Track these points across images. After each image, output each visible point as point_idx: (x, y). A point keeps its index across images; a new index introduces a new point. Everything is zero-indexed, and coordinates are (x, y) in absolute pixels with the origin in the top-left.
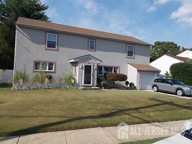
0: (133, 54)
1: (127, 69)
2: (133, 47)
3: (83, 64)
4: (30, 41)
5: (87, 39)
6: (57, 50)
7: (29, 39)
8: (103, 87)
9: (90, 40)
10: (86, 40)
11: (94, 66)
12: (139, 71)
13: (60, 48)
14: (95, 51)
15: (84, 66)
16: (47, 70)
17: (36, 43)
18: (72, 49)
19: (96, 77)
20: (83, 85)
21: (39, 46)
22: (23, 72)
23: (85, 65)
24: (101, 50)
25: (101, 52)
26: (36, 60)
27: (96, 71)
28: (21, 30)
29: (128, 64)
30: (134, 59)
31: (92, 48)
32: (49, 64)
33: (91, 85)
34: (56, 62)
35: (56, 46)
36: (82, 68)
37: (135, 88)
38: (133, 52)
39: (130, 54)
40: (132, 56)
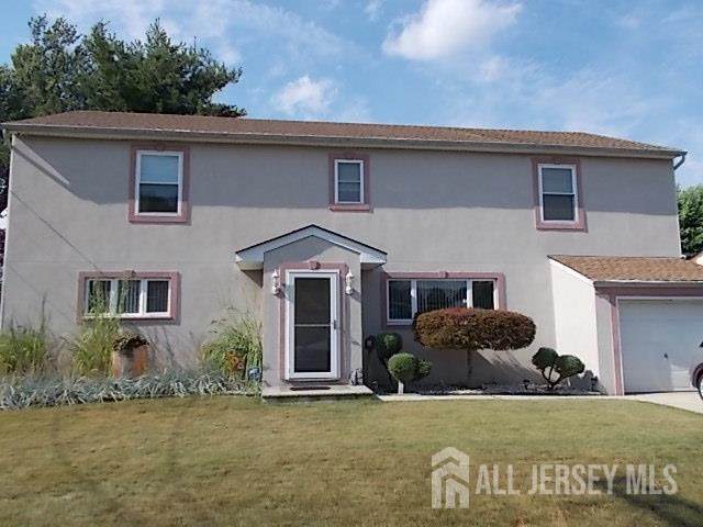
0: (576, 209)
1: (547, 284)
2: (574, 172)
3: (288, 275)
4: (68, 192)
5: (325, 160)
6: (186, 221)
7: (65, 186)
8: (401, 386)
9: (336, 162)
10: (321, 161)
11: (342, 281)
12: (602, 290)
13: (196, 210)
14: (366, 207)
15: (290, 281)
16: (142, 313)
17: (92, 199)
18: (255, 210)
19: (357, 334)
20: (287, 378)
21: (104, 208)
22: (37, 328)
23: (296, 279)
24: (396, 202)
25: (399, 211)
26: (89, 269)
27: (356, 307)
28: (31, 151)
29: (552, 262)
30: (585, 230)
31: (350, 196)
32: (149, 282)
33: (333, 374)
34: (178, 274)
35: (180, 204)
36: (280, 294)
37: (591, 385)
38: (576, 199)
39: (558, 207)
40: (572, 219)
